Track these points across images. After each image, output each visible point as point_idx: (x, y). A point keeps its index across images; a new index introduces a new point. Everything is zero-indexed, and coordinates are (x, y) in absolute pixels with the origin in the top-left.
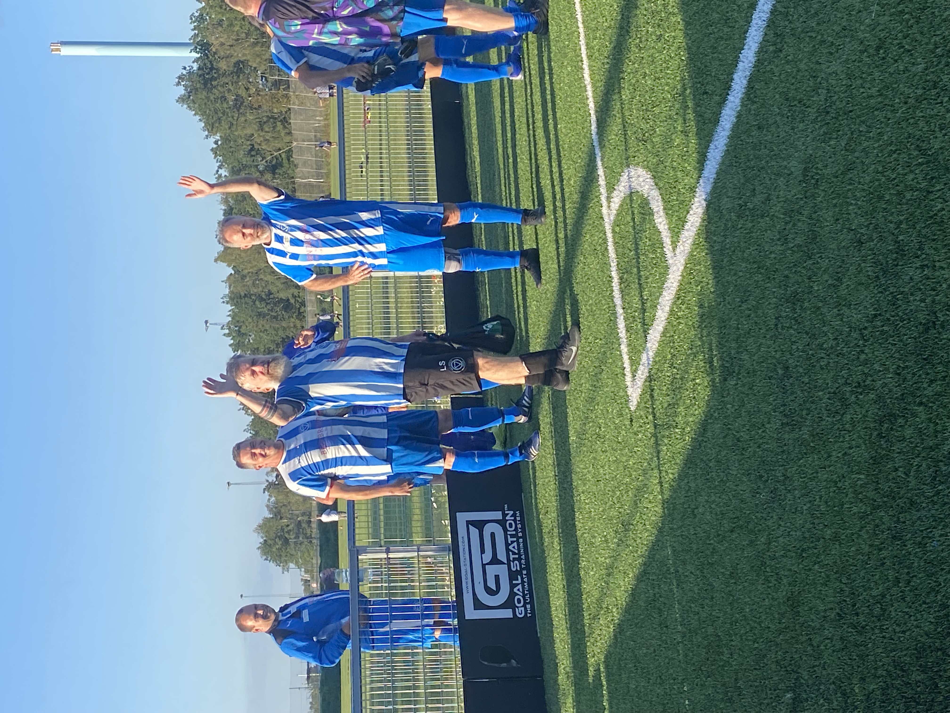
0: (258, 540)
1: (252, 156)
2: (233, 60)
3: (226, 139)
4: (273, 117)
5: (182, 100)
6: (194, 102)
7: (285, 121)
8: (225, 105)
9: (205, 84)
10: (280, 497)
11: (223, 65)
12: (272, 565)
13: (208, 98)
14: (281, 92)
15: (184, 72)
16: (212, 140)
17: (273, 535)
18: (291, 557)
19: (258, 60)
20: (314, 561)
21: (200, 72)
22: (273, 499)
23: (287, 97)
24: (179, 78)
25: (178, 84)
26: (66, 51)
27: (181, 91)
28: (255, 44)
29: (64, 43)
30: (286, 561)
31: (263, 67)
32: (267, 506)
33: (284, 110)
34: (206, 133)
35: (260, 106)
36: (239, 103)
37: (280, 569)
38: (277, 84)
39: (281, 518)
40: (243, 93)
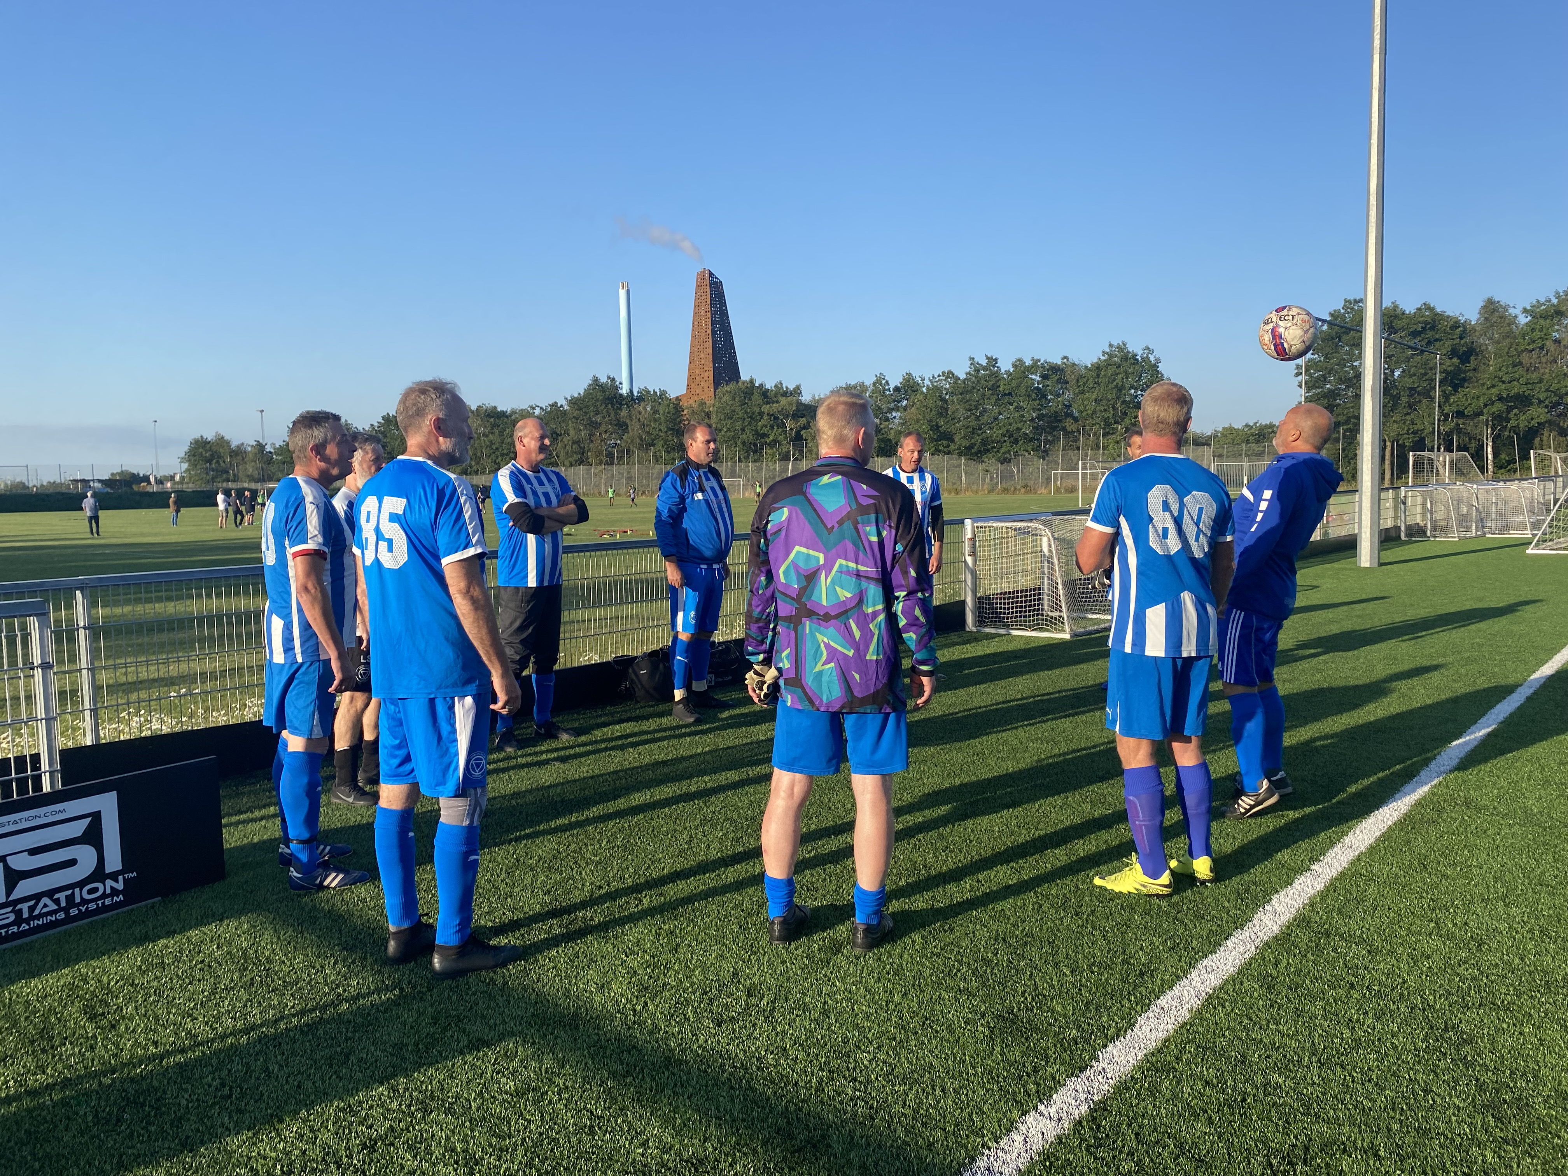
0: (210, 436)
1: (552, 435)
2: (628, 421)
3: (565, 413)
4: (583, 452)
5: (596, 380)
6: (593, 389)
7: (581, 462)
8: (592, 414)
9: (608, 398)
10: (251, 455)
11: (624, 413)
12: (186, 448)
13: (597, 400)
14: (604, 459)
15: (618, 383)
16: (564, 403)
17: (214, 449)
18: (193, 465)
19: (629, 441)
20: (191, 485)
21: (618, 396)
22: (249, 449)
23: (601, 463)
24: (614, 379)
25: (609, 377)
26: (622, 293)
27: (603, 380)
28: (641, 439)
29: (628, 292)
30: (190, 461)
31: (623, 445)
32: (243, 444)
33: (590, 460)
34: (569, 398)
35: (592, 441)
36: (595, 425)
37: (183, 455)
38: (610, 455)
39: (231, 456)
40: (603, 428)
